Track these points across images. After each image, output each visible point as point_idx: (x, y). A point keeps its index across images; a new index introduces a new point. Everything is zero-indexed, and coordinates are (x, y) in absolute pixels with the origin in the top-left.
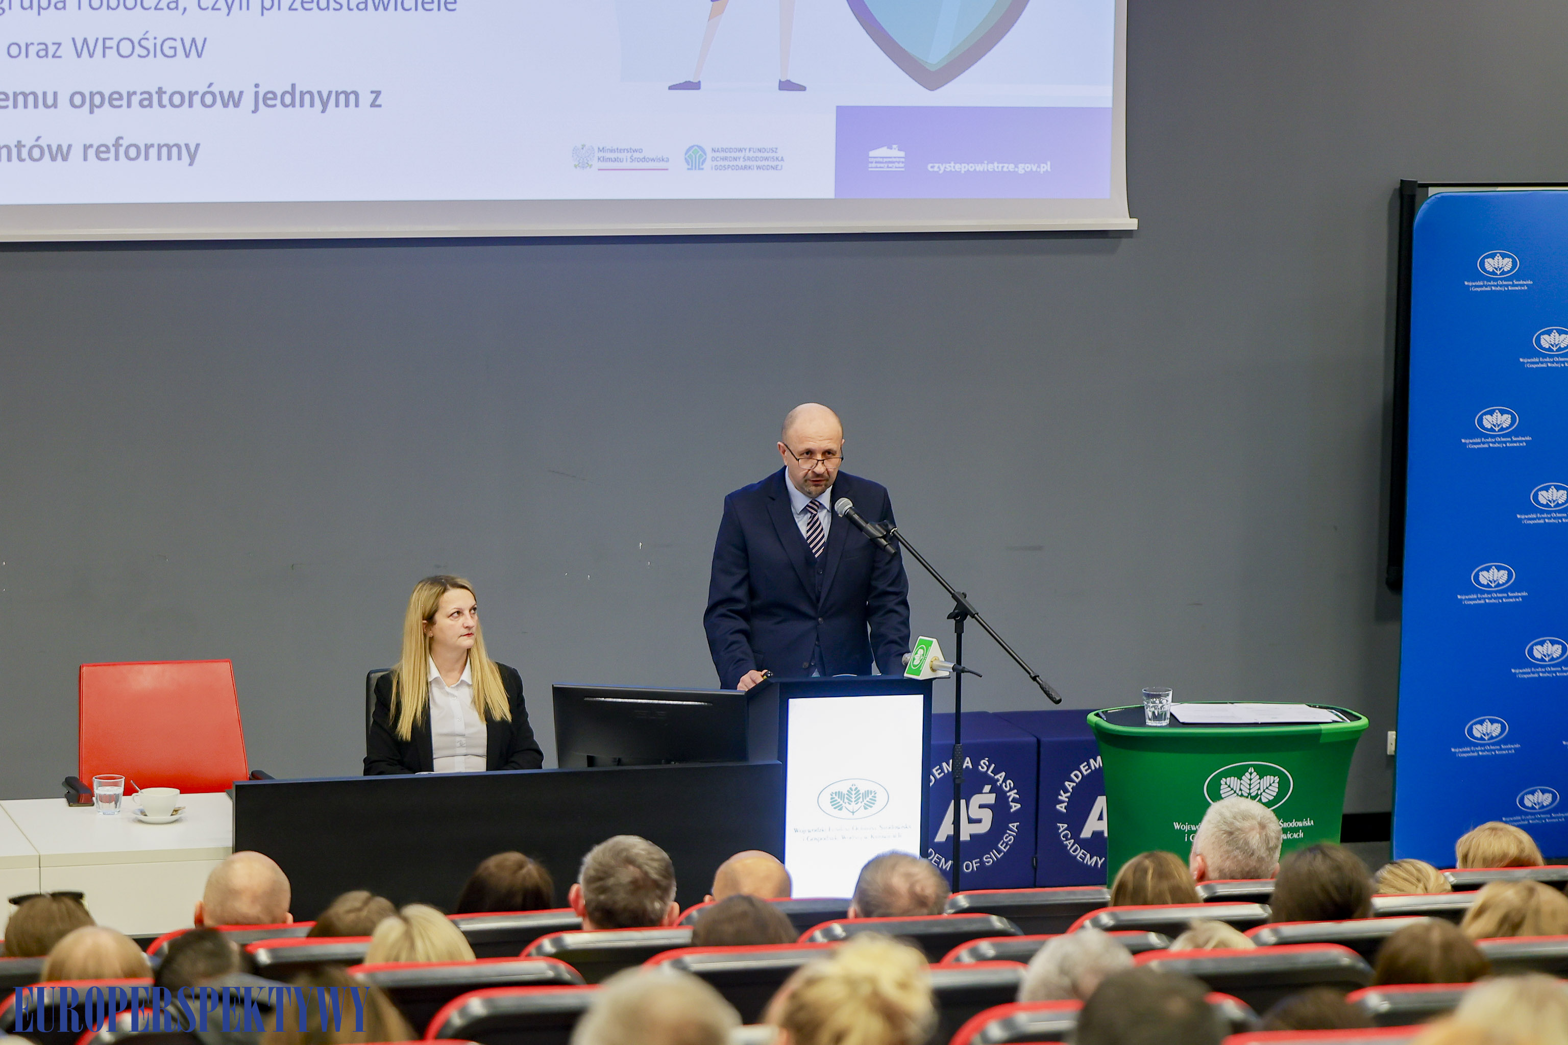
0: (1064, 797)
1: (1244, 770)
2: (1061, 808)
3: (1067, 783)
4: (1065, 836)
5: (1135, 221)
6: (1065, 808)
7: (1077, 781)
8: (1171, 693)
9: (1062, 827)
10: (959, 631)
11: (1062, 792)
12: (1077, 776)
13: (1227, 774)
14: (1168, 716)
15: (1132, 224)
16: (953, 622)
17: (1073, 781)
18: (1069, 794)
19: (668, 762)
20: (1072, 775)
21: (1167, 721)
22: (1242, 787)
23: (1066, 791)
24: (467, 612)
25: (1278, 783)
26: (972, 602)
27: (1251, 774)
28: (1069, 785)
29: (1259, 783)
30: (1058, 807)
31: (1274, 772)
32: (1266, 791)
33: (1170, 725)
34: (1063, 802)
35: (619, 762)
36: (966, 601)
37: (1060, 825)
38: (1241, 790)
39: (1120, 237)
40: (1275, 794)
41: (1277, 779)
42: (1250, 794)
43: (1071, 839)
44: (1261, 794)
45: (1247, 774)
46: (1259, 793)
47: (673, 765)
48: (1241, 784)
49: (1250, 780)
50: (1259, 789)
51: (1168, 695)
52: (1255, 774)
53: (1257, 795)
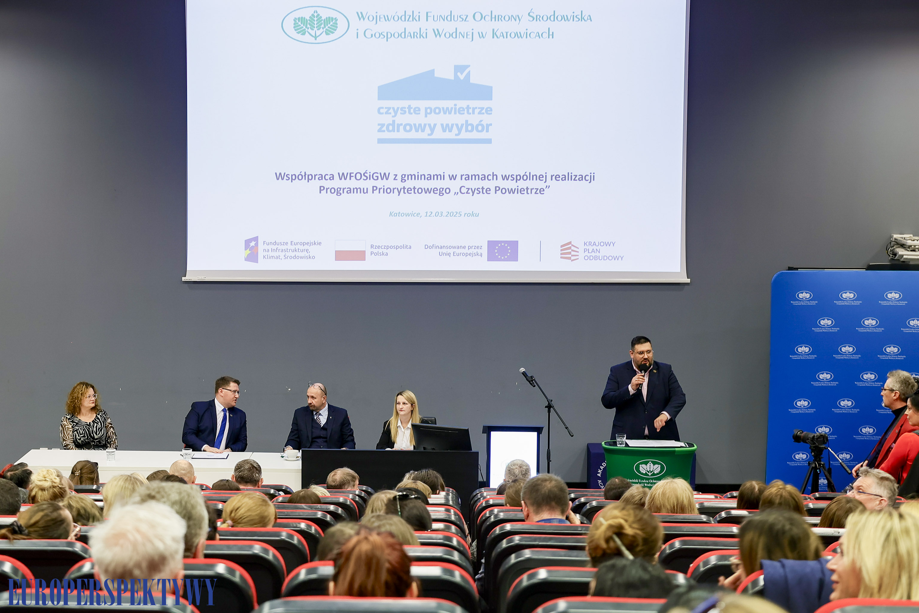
0: (600, 471)
1: (648, 462)
2: (599, 475)
3: (601, 467)
4: (601, 484)
5: (689, 280)
6: (601, 475)
7: (604, 466)
8: (625, 435)
9: (600, 481)
10: (549, 412)
11: (599, 470)
12: (604, 465)
13: (642, 463)
14: (625, 443)
15: (688, 281)
16: (547, 409)
17: (603, 466)
18: (602, 471)
19: (448, 450)
20: (603, 464)
21: (624, 445)
23: (601, 469)
24: (401, 404)
25: (661, 467)
26: (553, 403)
27: (650, 464)
28: (602, 468)
29: (653, 467)
30: (598, 475)
31: (658, 464)
32: (656, 470)
33: (625, 446)
34: (600, 473)
35: (433, 449)
36: (551, 403)
37: (599, 481)
38: (647, 469)
39: (685, 285)
40: (659, 471)
41: (660, 466)
42: (650, 470)
43: (603, 485)
45: (649, 464)
47: (449, 451)
48: (647, 467)
49: (650, 466)
50: (653, 469)
51: (624, 436)
52: (652, 464)
53: (653, 471)
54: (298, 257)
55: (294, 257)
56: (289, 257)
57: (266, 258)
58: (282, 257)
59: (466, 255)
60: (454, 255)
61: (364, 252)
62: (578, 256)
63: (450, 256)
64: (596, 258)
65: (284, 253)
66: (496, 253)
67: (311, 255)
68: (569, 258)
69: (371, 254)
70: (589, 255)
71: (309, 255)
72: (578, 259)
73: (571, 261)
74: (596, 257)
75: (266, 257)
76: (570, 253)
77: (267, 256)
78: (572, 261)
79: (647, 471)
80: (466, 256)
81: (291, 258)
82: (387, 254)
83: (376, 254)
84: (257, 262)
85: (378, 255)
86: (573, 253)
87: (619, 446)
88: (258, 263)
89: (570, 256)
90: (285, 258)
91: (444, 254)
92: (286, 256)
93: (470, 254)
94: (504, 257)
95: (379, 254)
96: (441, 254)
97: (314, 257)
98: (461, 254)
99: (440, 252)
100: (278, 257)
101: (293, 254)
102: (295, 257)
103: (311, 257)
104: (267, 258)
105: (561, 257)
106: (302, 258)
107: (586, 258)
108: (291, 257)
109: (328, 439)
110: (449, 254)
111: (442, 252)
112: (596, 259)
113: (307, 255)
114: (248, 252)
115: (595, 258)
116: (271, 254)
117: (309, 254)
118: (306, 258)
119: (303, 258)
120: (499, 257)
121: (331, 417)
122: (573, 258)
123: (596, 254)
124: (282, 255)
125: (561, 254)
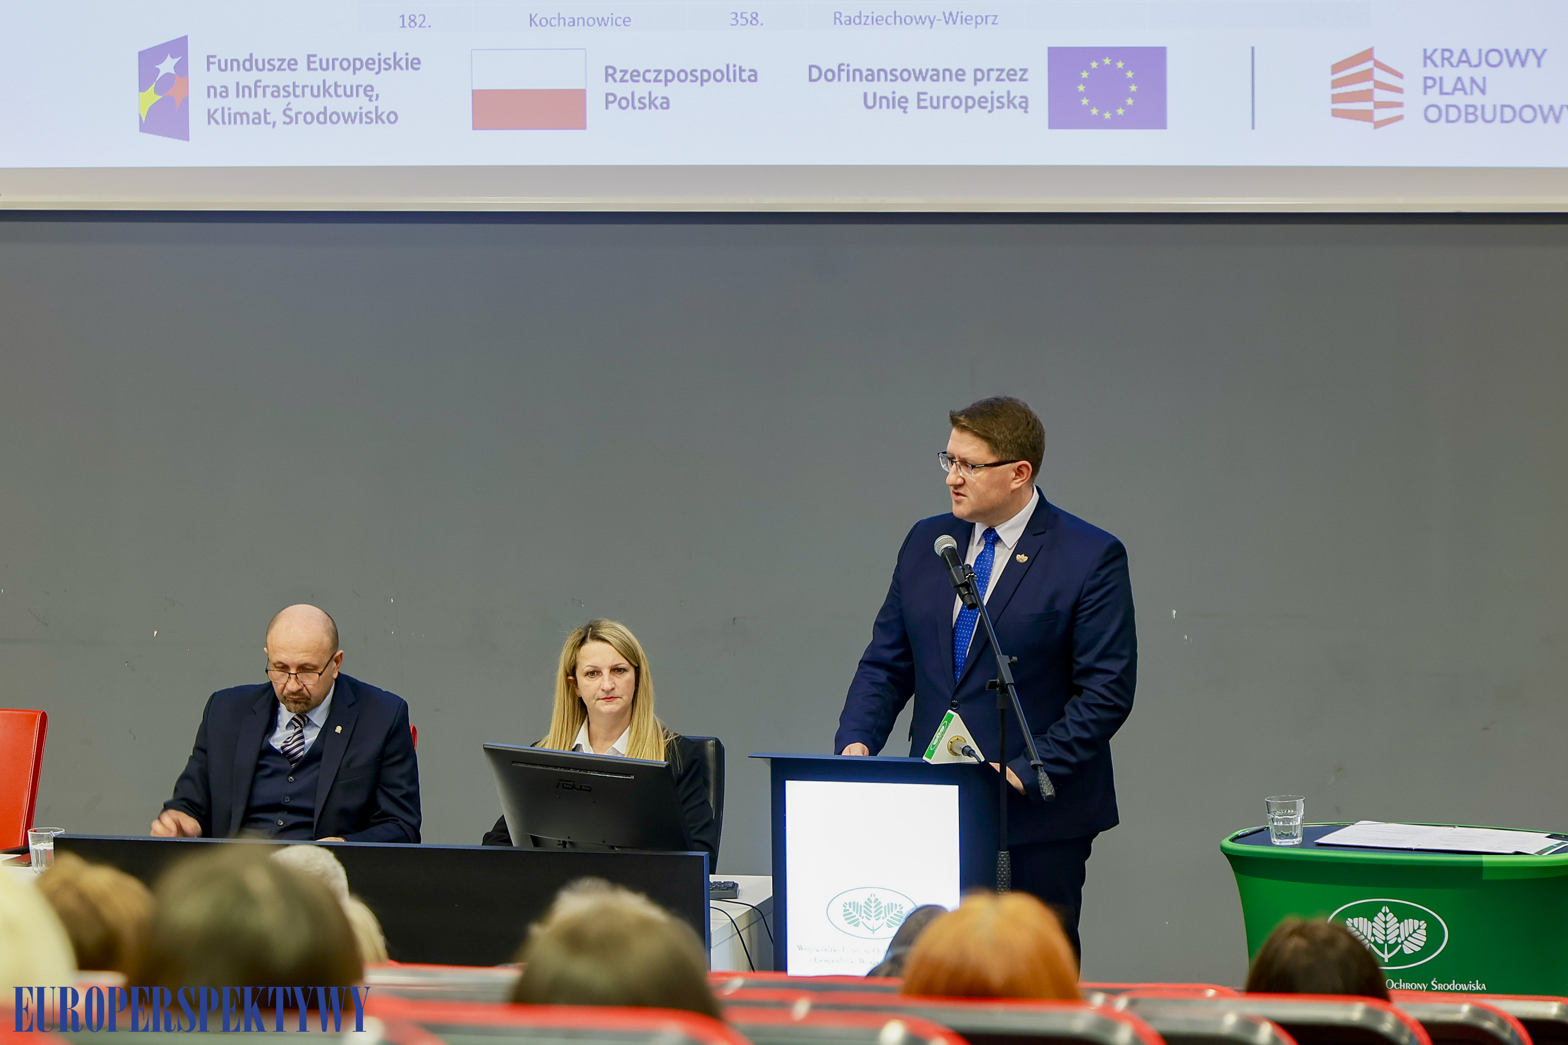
1: (1375, 908)
13: (1353, 911)
21: (1298, 840)
22: (1375, 931)
25: (1426, 929)
27: (1385, 914)
29: (1399, 928)
31: (1418, 914)
32: (1410, 939)
38: (1373, 935)
40: (1422, 944)
41: (1423, 925)
42: (1386, 941)
44: (1402, 943)
45: (1380, 915)
46: (1400, 941)
48: (1373, 927)
49: (1386, 922)
50: (1399, 936)
51: (1297, 807)
52: (1391, 915)
53: (1396, 943)
54: (335, 118)
55: (322, 118)
56: (301, 117)
57: (217, 123)
58: (276, 115)
59: (967, 104)
60: (922, 104)
61: (578, 97)
62: (1400, 105)
63: (905, 108)
64: (1471, 114)
65: (282, 102)
66: (1082, 95)
67: (384, 108)
68: (1366, 116)
69: (608, 103)
70: (1443, 101)
71: (377, 108)
72: (1400, 118)
73: (1372, 125)
74: (1471, 110)
75: (218, 116)
76: (1366, 96)
77: (220, 112)
78: (1378, 125)
79: (1375, 943)
80: (967, 108)
81: (309, 118)
82: (666, 104)
83: (624, 103)
84: (183, 134)
85: (634, 108)
86: (1381, 95)
87: (1275, 841)
88: (188, 140)
89: (1369, 106)
90: (288, 120)
91: (884, 101)
92: (292, 114)
93: (981, 102)
94: (1114, 114)
95: (637, 104)
96: (870, 103)
97: (393, 118)
98: (948, 101)
99: (865, 94)
100: (260, 118)
101: (317, 105)
102: (325, 117)
103: (384, 117)
104: (220, 121)
105: (1336, 113)
106: (349, 118)
107: (1433, 114)
108: (311, 118)
109: (317, 814)
110: (901, 103)
111: (875, 94)
112: (1471, 118)
113: (369, 106)
114: (151, 97)
115: (1467, 114)
116: (235, 104)
117: (375, 103)
118: (364, 119)
119: (353, 122)
120: (1094, 111)
121: (339, 729)
122: (1380, 114)
123: (1469, 100)
124: (276, 106)
125: (1336, 99)
